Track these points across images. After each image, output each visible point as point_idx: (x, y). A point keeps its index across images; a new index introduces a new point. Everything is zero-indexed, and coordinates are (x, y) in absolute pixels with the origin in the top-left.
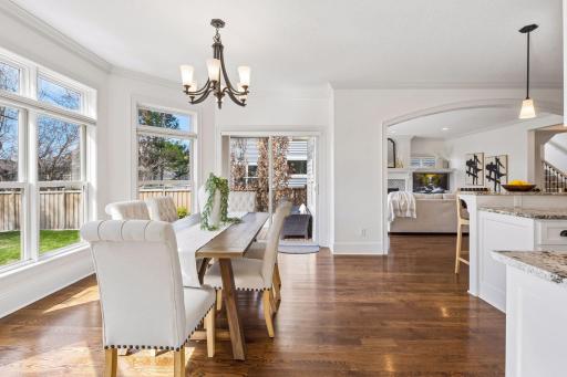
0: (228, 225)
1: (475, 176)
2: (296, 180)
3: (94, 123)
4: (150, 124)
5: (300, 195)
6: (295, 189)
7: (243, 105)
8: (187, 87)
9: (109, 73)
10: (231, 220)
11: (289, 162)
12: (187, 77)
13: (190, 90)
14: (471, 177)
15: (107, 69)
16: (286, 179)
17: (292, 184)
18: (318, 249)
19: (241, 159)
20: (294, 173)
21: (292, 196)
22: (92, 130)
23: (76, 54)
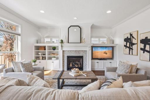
1: (130, 49)
14: (128, 49)
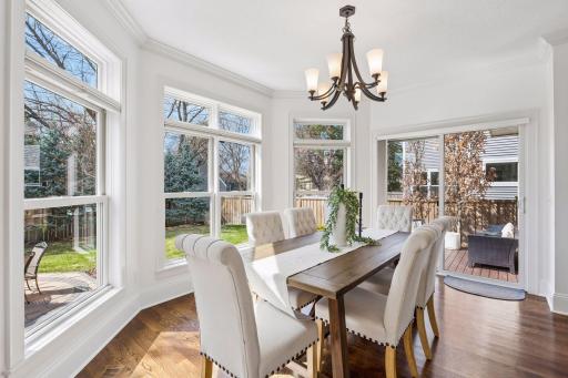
0: (356, 245)
2: (497, 190)
3: (259, 142)
4: (333, 138)
5: (508, 210)
6: (499, 203)
7: (382, 100)
8: (312, 92)
9: (271, 97)
10: (364, 240)
11: (488, 166)
12: (312, 82)
13: (315, 95)
15: (269, 94)
16: (482, 188)
17: (491, 195)
18: (523, 296)
19: (417, 166)
20: (496, 180)
21: (494, 211)
22: (259, 148)
23: (245, 87)
